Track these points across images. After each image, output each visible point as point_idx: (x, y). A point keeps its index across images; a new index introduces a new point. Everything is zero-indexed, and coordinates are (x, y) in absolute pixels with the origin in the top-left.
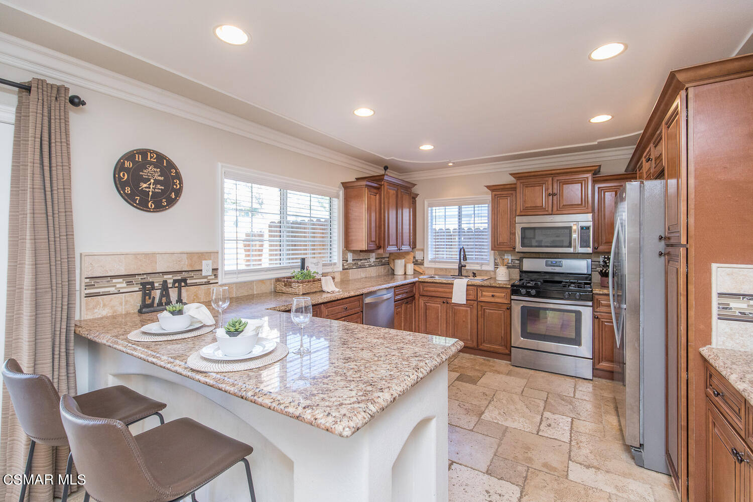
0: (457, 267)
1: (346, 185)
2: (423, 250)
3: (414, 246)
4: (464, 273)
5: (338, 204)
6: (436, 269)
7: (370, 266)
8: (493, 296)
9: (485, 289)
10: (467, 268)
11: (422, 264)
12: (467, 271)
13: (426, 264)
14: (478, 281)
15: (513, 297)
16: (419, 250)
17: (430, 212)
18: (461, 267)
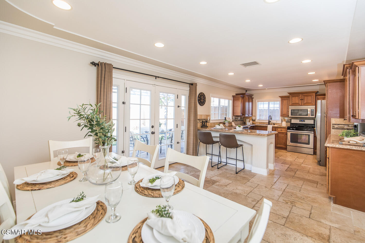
0: (268, 122)
1: (233, 96)
2: (255, 116)
3: (252, 114)
4: (270, 124)
5: (231, 102)
6: (260, 122)
7: (238, 121)
8: (281, 130)
9: (279, 128)
10: (271, 122)
11: (255, 121)
12: (271, 123)
13: (256, 121)
14: (275, 126)
15: (288, 130)
16: (254, 116)
17: (258, 103)
18: (269, 122)
